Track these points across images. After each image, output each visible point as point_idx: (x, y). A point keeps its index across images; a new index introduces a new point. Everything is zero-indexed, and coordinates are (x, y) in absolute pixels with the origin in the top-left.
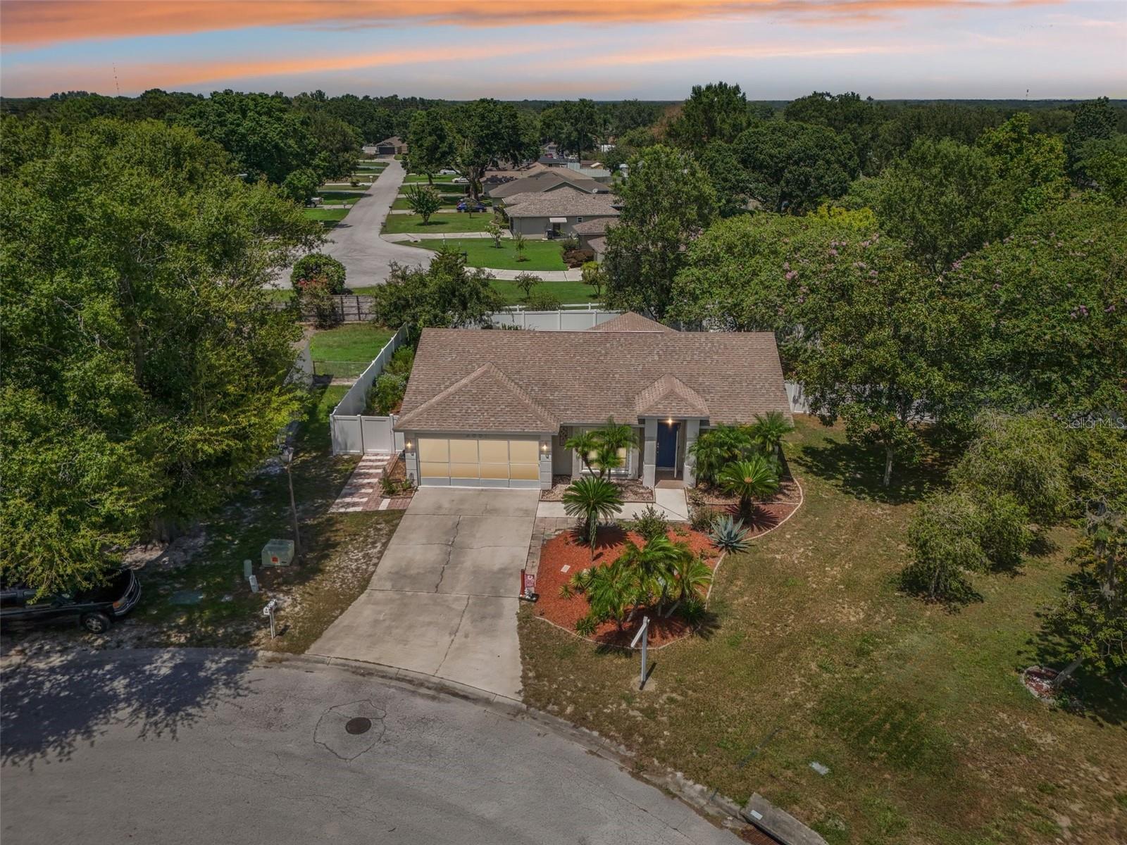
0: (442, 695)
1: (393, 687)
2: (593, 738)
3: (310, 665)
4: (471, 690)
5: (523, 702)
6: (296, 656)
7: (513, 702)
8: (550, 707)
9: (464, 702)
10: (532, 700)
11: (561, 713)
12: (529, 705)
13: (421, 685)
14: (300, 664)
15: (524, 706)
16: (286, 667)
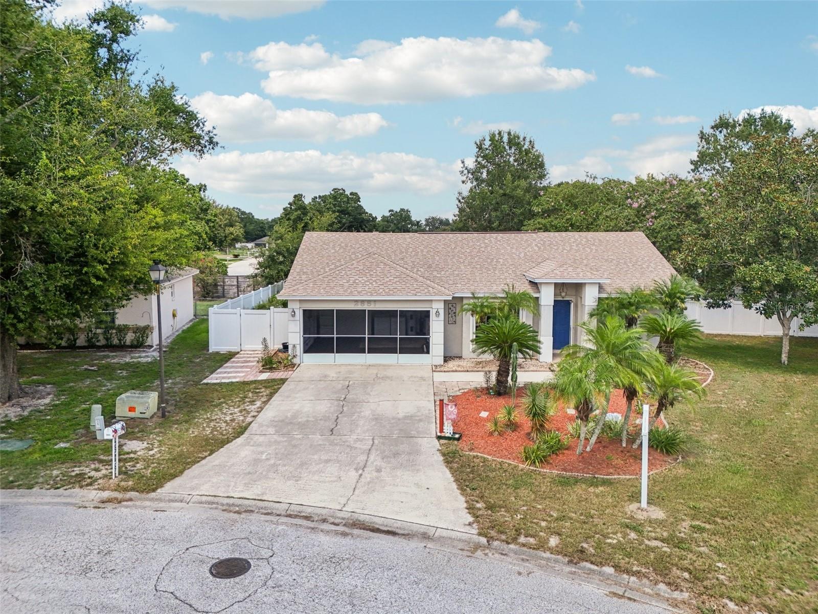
0: (356, 532)
1: (282, 523)
2: (608, 577)
3: (162, 505)
4: (399, 524)
5: (480, 534)
6: (144, 495)
7: (465, 536)
8: (522, 539)
9: (390, 537)
10: (493, 533)
11: (542, 545)
12: (490, 539)
13: (324, 521)
14: (148, 503)
15: (484, 540)
16: (127, 507)
